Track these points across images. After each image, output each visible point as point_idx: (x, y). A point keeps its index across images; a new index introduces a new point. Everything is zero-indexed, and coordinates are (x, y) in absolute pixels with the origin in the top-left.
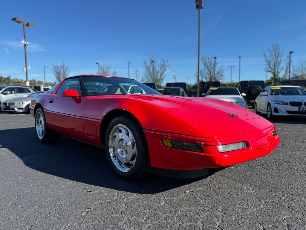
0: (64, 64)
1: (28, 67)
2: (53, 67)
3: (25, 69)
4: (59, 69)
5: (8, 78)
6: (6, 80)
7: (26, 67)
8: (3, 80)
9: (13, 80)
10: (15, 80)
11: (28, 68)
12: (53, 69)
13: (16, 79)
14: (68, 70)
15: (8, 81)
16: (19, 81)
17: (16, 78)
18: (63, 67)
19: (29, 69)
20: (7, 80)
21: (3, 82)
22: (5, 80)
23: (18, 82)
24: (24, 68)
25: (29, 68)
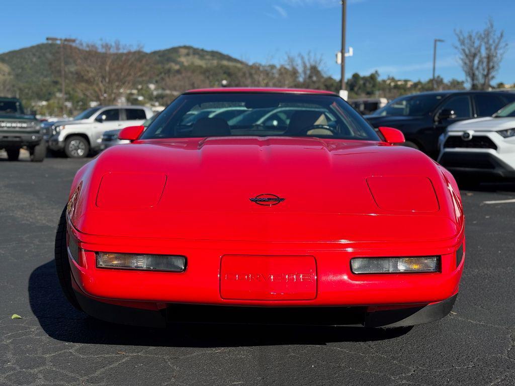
0: (492, 26)
1: (349, 51)
2: (459, 40)
3: (340, 55)
4: (477, 43)
5: (373, 78)
6: (368, 85)
7: (343, 52)
8: (361, 82)
9: (384, 81)
10: (388, 82)
11: (346, 55)
12: (458, 44)
13: (393, 79)
14: (502, 45)
15: (371, 85)
16: (399, 83)
17: (391, 76)
18: (487, 34)
19: (350, 57)
20: (370, 83)
21: (360, 88)
22: (364, 84)
23: (396, 87)
24: (337, 55)
25: (350, 53)
